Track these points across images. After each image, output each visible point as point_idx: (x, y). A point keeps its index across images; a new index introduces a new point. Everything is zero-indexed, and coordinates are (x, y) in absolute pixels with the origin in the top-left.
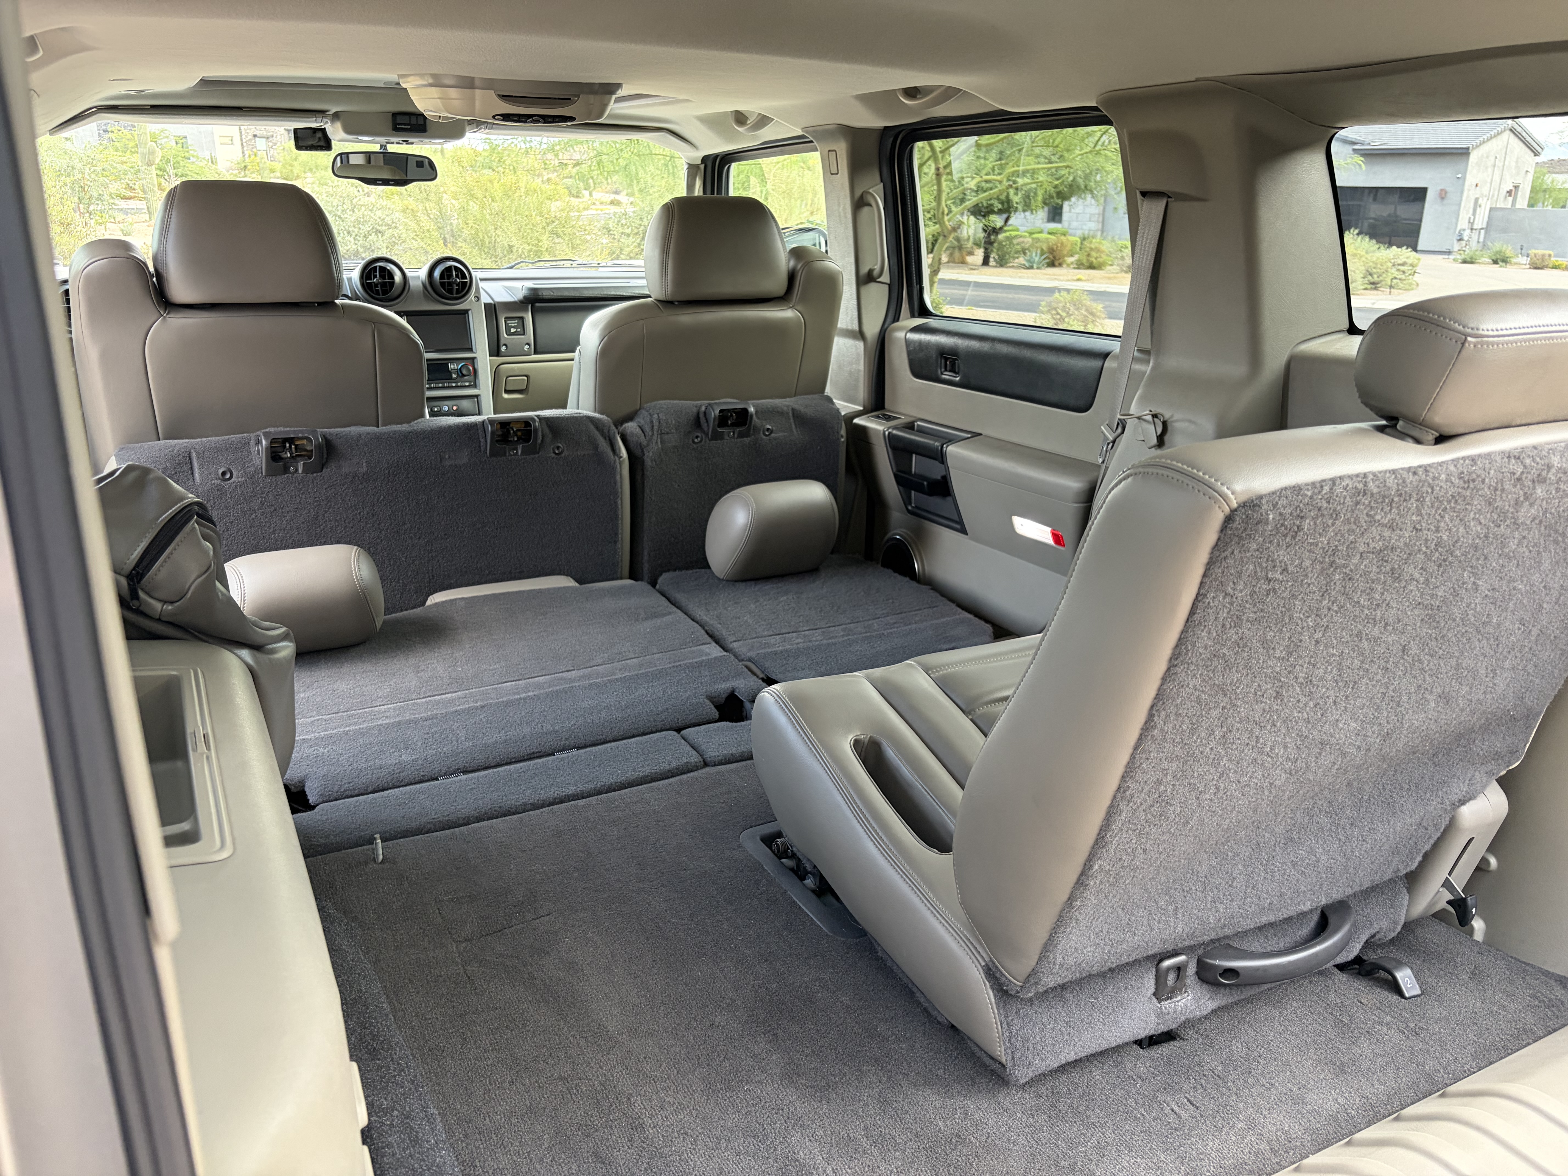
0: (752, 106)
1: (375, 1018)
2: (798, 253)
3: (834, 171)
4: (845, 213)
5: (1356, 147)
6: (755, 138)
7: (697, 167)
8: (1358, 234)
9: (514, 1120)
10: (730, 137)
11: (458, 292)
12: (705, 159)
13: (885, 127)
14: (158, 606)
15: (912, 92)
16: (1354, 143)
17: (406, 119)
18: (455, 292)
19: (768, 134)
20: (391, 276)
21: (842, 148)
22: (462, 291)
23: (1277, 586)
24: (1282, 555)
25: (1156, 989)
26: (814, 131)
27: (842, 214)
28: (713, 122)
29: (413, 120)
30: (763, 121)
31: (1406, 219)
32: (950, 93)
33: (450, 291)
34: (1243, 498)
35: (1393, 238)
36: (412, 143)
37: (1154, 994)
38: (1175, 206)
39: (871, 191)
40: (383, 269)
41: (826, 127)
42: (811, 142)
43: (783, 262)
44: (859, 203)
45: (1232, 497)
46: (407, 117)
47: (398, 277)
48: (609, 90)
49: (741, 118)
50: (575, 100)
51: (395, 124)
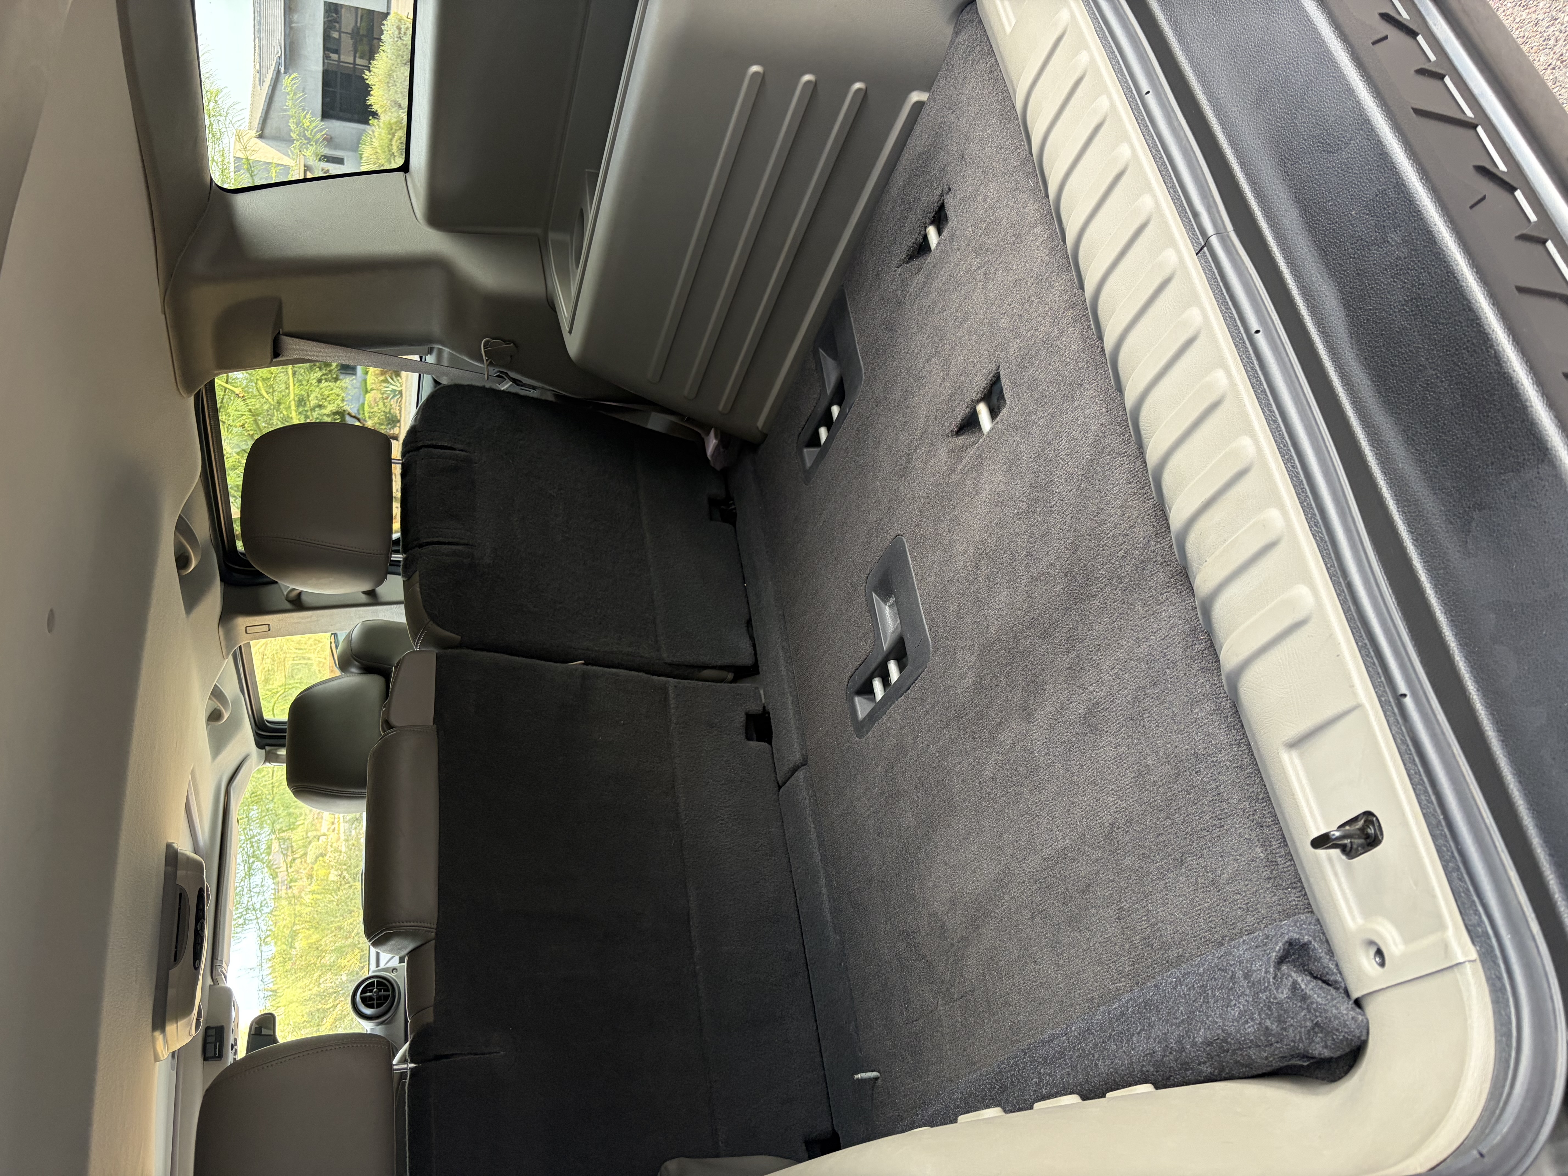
0: (200, 707)
1: (980, 1086)
2: (344, 664)
3: (266, 628)
4: (308, 617)
5: (282, 70)
6: (236, 702)
7: (267, 753)
8: (370, 71)
9: (1061, 962)
10: (234, 724)
11: (387, 990)
12: (259, 745)
13: (221, 580)
15: (182, 561)
16: (278, 72)
17: (210, 1048)
18: (387, 993)
19: (231, 688)
21: (242, 622)
22: (385, 985)
26: (227, 647)
27: (309, 620)
28: (218, 743)
29: (211, 1039)
30: (217, 694)
31: (356, 22)
32: (183, 528)
33: (386, 998)
35: (375, 36)
36: (236, 1040)
38: (287, 327)
39: (285, 593)
41: (222, 638)
42: (240, 647)
43: (353, 679)
44: (298, 604)
46: (207, 1046)
48: (172, 857)
49: (214, 716)
50: (182, 889)
51: (217, 1057)
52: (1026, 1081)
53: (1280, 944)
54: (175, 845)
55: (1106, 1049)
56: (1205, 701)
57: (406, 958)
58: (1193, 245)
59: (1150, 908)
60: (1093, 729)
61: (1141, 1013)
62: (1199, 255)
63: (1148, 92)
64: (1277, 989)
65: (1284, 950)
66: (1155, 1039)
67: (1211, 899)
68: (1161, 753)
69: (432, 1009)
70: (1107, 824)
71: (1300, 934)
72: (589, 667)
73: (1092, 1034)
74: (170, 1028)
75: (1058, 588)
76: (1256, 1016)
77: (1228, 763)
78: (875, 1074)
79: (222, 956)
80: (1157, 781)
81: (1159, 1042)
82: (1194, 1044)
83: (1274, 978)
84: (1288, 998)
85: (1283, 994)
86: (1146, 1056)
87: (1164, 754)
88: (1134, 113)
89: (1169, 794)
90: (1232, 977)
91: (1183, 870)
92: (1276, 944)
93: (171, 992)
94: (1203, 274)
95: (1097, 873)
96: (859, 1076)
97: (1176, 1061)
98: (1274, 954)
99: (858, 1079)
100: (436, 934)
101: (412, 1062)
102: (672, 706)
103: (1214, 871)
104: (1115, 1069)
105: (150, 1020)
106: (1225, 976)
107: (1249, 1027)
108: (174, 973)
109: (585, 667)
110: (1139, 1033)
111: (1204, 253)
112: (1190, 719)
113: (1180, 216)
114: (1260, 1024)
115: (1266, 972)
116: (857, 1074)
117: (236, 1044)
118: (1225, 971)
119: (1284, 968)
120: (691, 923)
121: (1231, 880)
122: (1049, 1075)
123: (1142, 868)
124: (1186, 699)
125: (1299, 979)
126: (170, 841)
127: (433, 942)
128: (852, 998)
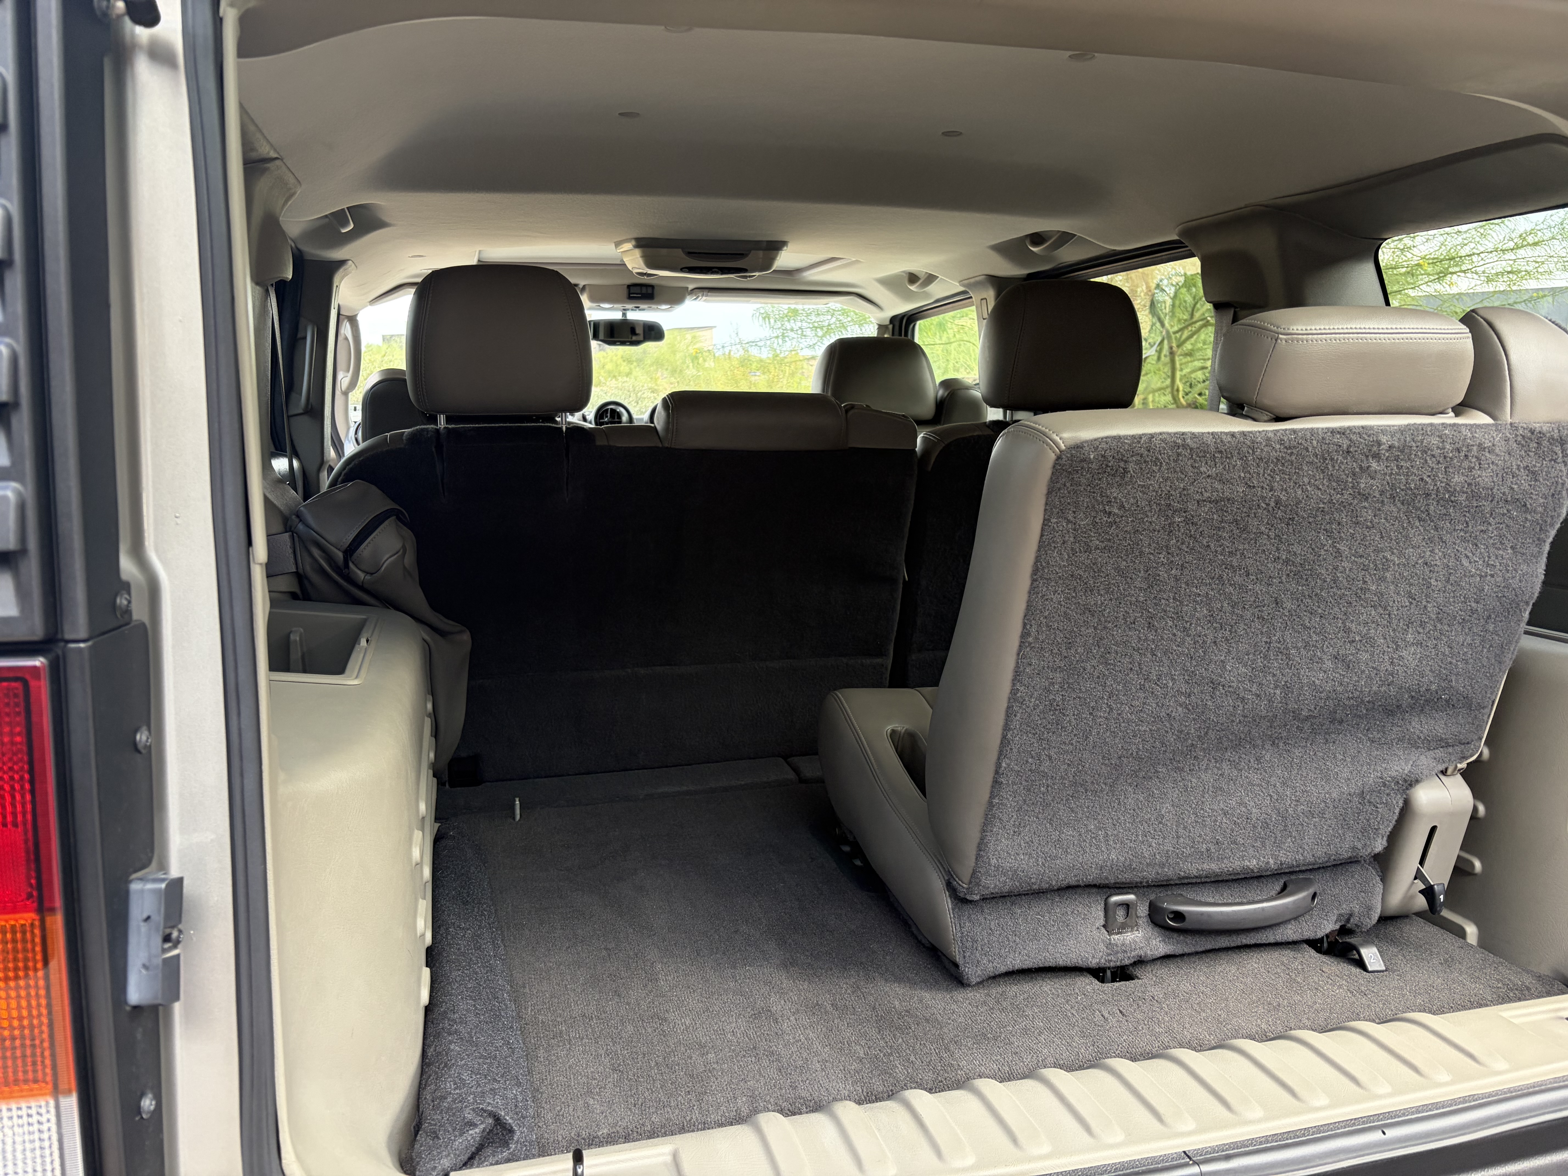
0: (919, 264)
3: (985, 316)
7: (886, 327)
10: (908, 296)
12: (893, 319)
13: (1027, 275)
14: (361, 575)
15: (1037, 238)
17: (637, 290)
19: (937, 291)
20: (619, 416)
21: (990, 295)
23: (1117, 519)
24: (1114, 492)
25: (1106, 921)
26: (968, 284)
28: (889, 283)
29: (644, 290)
30: (930, 279)
32: (1065, 238)
34: (1071, 443)
36: (643, 310)
37: (1104, 926)
40: (613, 411)
41: (979, 279)
42: (970, 297)
45: (1061, 442)
46: (639, 288)
47: (625, 417)
48: (776, 246)
49: (913, 278)
50: (747, 255)
51: (629, 294)
52: (465, 919)
53: (510, 1121)
54: (785, 248)
55: (470, 980)
56: (751, 1108)
57: (653, 425)
58: (1195, 1150)
59: (584, 1041)
60: (756, 1016)
61: (491, 1010)
62: (1183, 1154)
63: (1384, 1133)
64: (473, 1110)
65: (505, 1123)
66: (465, 1015)
67: (576, 1089)
68: (715, 1066)
69: (606, 443)
70: (667, 1015)
71: (517, 1142)
72: (901, 586)
73: (487, 973)
74: (637, 253)
75: (897, 1003)
76: (458, 1091)
77: (688, 1118)
78: (518, 817)
79: (711, 296)
80: (691, 1059)
81: (460, 1018)
82: (451, 1042)
83: (482, 1109)
84: (464, 1117)
85: (469, 1115)
86: (454, 1006)
87: (713, 1068)
88: (1365, 1117)
89: (677, 1067)
90: (495, 1080)
91: (607, 1070)
92: (511, 1118)
93: (664, 251)
94: (1160, 1154)
95: (628, 1004)
96: (517, 802)
97: (443, 1029)
98: (503, 1114)
99: (515, 801)
100: (667, 448)
101: (567, 428)
102: (864, 661)
103: (599, 1094)
104: (451, 983)
105: (642, 236)
106: (497, 1075)
107: (451, 1085)
108: (679, 252)
109: (901, 581)
110: (474, 1005)
111: (1183, 1159)
112: (738, 1093)
113: (1232, 1143)
114: (450, 1093)
115: (489, 1103)
116: (519, 801)
117: (640, 310)
118: (502, 1076)
119: (490, 1121)
120: (668, 667)
121: (587, 1105)
122: (464, 936)
123: (620, 1039)
124: (756, 1093)
125: (477, 1130)
126: (789, 245)
127: (661, 446)
128: (587, 805)
